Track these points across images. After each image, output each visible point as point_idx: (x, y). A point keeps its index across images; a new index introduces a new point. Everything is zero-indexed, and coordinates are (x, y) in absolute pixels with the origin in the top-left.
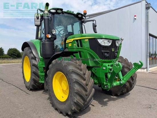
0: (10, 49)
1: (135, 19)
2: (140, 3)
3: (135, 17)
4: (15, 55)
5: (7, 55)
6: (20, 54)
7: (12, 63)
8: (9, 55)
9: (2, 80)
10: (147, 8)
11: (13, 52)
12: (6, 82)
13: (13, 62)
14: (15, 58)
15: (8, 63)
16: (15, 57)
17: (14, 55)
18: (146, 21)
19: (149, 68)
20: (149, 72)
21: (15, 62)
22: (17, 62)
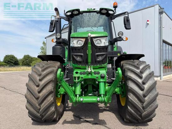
0: (6, 56)
1: (148, 24)
2: (153, 7)
3: (148, 22)
4: (12, 63)
5: (3, 62)
6: (18, 61)
7: (9, 71)
8: (5, 63)
9: (5, 88)
10: (161, 13)
11: (10, 59)
12: (10, 90)
13: (11, 70)
14: (12, 66)
15: (5, 71)
16: (12, 64)
17: (10, 62)
18: (160, 27)
19: (163, 76)
20: (163, 80)
21: (12, 70)
22: (15, 70)
